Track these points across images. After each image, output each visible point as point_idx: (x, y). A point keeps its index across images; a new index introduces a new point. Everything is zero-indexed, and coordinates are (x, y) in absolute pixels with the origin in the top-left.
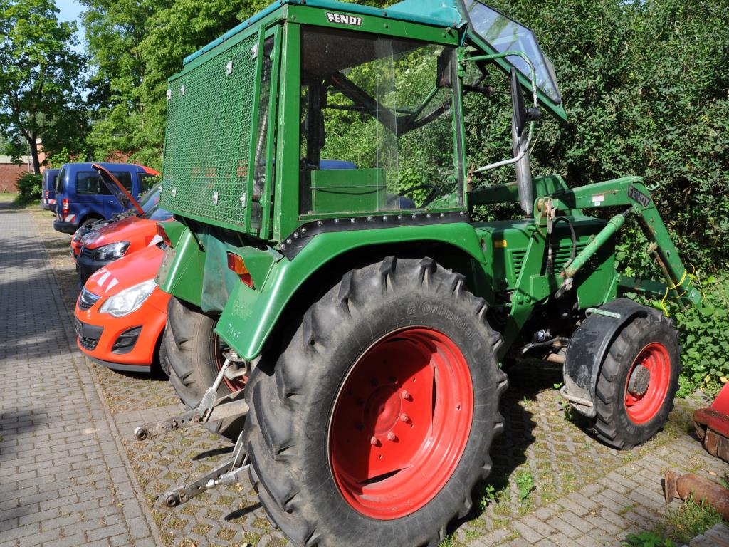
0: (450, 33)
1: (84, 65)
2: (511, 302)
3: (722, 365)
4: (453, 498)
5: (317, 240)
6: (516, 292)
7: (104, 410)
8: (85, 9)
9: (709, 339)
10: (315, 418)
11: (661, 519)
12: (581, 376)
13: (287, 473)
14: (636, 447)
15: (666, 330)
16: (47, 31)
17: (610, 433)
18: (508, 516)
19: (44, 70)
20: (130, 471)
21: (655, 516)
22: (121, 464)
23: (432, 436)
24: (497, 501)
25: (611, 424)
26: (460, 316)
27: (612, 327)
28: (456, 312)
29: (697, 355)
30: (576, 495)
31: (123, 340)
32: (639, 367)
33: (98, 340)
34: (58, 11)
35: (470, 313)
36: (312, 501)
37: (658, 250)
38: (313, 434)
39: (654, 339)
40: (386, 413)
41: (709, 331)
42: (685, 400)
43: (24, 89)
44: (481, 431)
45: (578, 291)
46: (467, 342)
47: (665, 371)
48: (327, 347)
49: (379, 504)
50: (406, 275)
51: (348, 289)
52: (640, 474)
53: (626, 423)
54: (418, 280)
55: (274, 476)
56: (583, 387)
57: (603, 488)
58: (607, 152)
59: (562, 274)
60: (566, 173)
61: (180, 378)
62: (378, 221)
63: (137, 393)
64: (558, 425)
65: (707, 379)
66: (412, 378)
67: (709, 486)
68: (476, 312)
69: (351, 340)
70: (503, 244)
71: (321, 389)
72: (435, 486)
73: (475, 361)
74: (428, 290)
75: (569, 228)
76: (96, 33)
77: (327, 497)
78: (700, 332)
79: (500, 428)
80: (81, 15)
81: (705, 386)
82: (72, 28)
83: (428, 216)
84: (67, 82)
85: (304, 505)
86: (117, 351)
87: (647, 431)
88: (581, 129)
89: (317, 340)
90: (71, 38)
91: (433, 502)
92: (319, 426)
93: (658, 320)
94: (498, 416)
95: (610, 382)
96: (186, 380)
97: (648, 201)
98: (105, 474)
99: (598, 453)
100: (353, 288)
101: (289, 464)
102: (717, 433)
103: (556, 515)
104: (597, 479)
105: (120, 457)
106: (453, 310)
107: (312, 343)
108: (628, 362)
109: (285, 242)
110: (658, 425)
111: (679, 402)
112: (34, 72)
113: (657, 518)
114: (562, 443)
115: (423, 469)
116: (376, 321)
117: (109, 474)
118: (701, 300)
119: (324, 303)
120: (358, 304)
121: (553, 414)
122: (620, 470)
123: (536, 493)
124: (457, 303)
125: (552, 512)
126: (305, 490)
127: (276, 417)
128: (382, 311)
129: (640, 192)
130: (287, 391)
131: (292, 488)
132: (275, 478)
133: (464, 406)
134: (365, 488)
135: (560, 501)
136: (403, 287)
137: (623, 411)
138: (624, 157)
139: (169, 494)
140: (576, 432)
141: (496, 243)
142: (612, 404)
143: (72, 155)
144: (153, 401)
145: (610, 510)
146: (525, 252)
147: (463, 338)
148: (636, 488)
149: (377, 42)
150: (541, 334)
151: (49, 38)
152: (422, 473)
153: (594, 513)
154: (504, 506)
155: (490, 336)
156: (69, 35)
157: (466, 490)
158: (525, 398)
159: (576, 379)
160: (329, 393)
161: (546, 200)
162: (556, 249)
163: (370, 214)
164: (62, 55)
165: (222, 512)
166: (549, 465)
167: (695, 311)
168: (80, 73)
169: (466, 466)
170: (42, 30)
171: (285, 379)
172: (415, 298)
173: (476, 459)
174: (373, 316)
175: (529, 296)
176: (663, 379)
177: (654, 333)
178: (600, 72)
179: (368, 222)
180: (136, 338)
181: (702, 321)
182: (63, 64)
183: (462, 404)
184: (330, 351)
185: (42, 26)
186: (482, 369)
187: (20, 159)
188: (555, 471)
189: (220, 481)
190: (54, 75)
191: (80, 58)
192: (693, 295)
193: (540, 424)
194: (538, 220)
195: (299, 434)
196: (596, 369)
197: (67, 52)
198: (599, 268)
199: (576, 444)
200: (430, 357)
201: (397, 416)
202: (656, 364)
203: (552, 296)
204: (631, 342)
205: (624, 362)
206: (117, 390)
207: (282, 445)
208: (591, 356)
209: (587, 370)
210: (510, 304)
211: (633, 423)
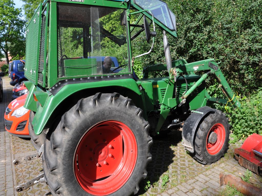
0: (123, 4)
1: (25, 24)
2: (160, 109)
3: (249, 130)
4: (130, 187)
5: (65, 87)
6: (162, 105)
7: (11, 153)
8: (24, 3)
9: (244, 121)
10: (66, 157)
11: (216, 193)
12: (188, 137)
13: (56, 179)
14: (212, 164)
15: (222, 118)
16: (9, 12)
17: (201, 159)
18: (156, 193)
19: (10, 26)
20: (15, 177)
21: (214, 192)
22: (11, 174)
23: (122, 162)
24: (153, 187)
25: (201, 155)
26: (129, 116)
27: (200, 118)
28: (127, 114)
29: (239, 127)
30: (185, 184)
31: (20, 126)
32: (213, 133)
33: (11, 126)
34: (15, 4)
35: (134, 114)
36: (67, 189)
37: (222, 87)
38: (66, 163)
39: (218, 121)
40: (102, 154)
41: (244, 118)
42: (235, 144)
43: (3, 33)
44: (141, 160)
45: (190, 104)
46: (133, 126)
47: (224, 134)
48: (70, 129)
49: (99, 190)
50: (105, 100)
51: (79, 106)
52: (212, 175)
53: (207, 155)
54: (110, 102)
55: (51, 180)
56: (189, 141)
57: (196, 181)
58: (205, 50)
59: (182, 97)
60: (187, 58)
61: (34, 140)
62: (93, 79)
63: (26, 145)
64: (183, 156)
65: (244, 136)
66: (114, 140)
67: (236, 180)
68: (137, 114)
69: (80, 126)
70: (157, 86)
71: (68, 145)
72: (122, 182)
73: (137, 133)
74: (114, 105)
75: (184, 80)
76: (29, 12)
77: (74, 188)
78: (240, 118)
79: (150, 159)
80: (23, 6)
81: (243, 139)
82: (20, 11)
83: (115, 76)
84: (19, 30)
85: (64, 191)
86: (18, 130)
87: (216, 157)
88: (195, 41)
89: (66, 126)
90: (20, 14)
91: (122, 189)
92: (69, 160)
93: (219, 114)
94: (149, 154)
95: (199, 139)
96: (36, 141)
97: (217, 68)
98: (4, 178)
99: (197, 166)
100: (81, 106)
101: (57, 175)
102: (242, 158)
103: (175, 192)
104: (194, 177)
105: (12, 171)
106: (126, 113)
107: (64, 128)
108: (207, 131)
109: (52, 88)
110: (221, 155)
111: (232, 145)
112: (6, 27)
113: (215, 193)
114: (183, 163)
115: (119, 175)
116: (91, 118)
117: (6, 178)
118: (241, 105)
119: (70, 112)
120: (83, 112)
121: (182, 151)
122: (204, 173)
123: (169, 183)
124: (128, 110)
125: (174, 191)
126: (64, 185)
127: (51, 157)
128: (93, 114)
129: (214, 65)
130: (54, 147)
131: (58, 184)
132: (52, 181)
133: (134, 151)
134: (94, 183)
135: (178, 186)
136: (103, 105)
137: (206, 150)
138: (211, 52)
139: (18, 187)
140: (190, 158)
141: (154, 86)
142: (201, 148)
143: (21, 57)
144: (31, 149)
145: (197, 190)
146: (166, 89)
147: (131, 124)
148: (209, 180)
149: (91, 8)
150: (175, 121)
151: (11, 14)
152: (118, 177)
153: (191, 191)
154: (155, 189)
155: (143, 123)
156: (19, 13)
157: (136, 183)
158: (172, 145)
159: (186, 138)
160: (72, 147)
161: (173, 69)
162: (180, 88)
163: (89, 76)
164: (17, 20)
165: (46, 192)
166: (176, 171)
167: (239, 110)
168: (23, 27)
169: (135, 174)
170: (8, 12)
171: (54, 142)
172: (108, 109)
173: (139, 172)
174: (90, 116)
175: (168, 106)
176: (223, 137)
177: (217, 119)
178: (201, 20)
179: (88, 79)
180: (25, 125)
181: (241, 114)
182: (17, 24)
183: (133, 150)
184: (72, 131)
185: (8, 10)
186: (140, 136)
187: (1, 59)
188: (179, 174)
189: (39, 181)
190: (14, 28)
191: (23, 22)
192: (237, 104)
193: (176, 155)
194: (170, 77)
195: (60, 163)
196: (193, 134)
197: (18, 20)
198: (199, 94)
199: (189, 163)
200: (120, 132)
201: (108, 155)
202: (220, 132)
203: (177, 106)
204: (208, 123)
205: (205, 131)
206: (18, 145)
207: (53, 168)
208: (192, 129)
209: (190, 135)
210: (160, 110)
211: (210, 154)
